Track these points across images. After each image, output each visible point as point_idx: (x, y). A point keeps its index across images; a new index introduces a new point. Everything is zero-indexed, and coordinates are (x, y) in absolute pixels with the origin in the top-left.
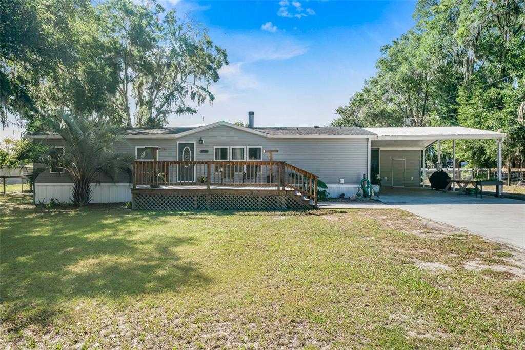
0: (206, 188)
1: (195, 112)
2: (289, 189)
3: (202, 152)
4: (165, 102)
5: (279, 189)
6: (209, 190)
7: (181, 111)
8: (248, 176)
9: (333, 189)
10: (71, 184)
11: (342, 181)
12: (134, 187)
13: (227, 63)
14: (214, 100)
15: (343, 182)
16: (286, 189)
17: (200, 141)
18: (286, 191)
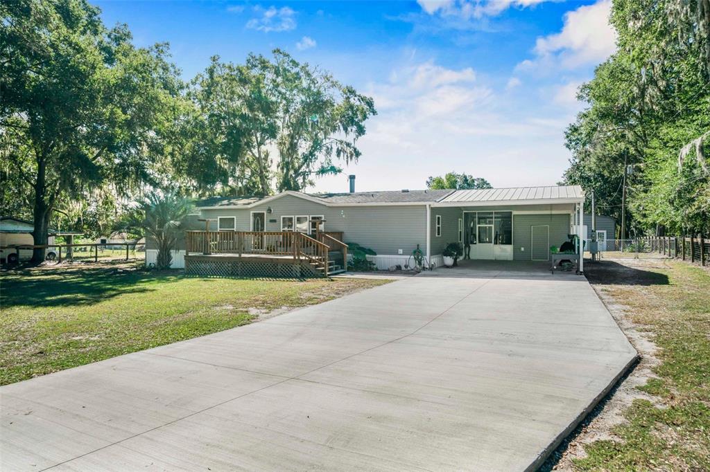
0: (237, 255)
1: (340, 171)
2: (304, 258)
3: (271, 221)
4: (304, 164)
5: (295, 258)
6: (240, 258)
7: (323, 171)
8: (284, 245)
9: (382, 259)
10: (156, 250)
11: (401, 251)
12: (187, 254)
13: (374, 113)
14: (360, 157)
15: (401, 253)
16: (301, 258)
17: (269, 211)
18: (301, 260)
